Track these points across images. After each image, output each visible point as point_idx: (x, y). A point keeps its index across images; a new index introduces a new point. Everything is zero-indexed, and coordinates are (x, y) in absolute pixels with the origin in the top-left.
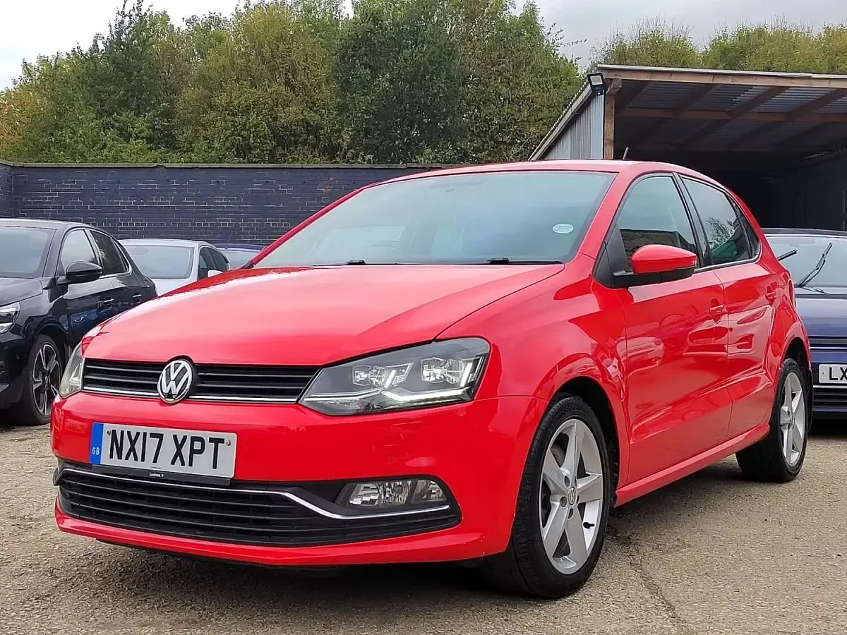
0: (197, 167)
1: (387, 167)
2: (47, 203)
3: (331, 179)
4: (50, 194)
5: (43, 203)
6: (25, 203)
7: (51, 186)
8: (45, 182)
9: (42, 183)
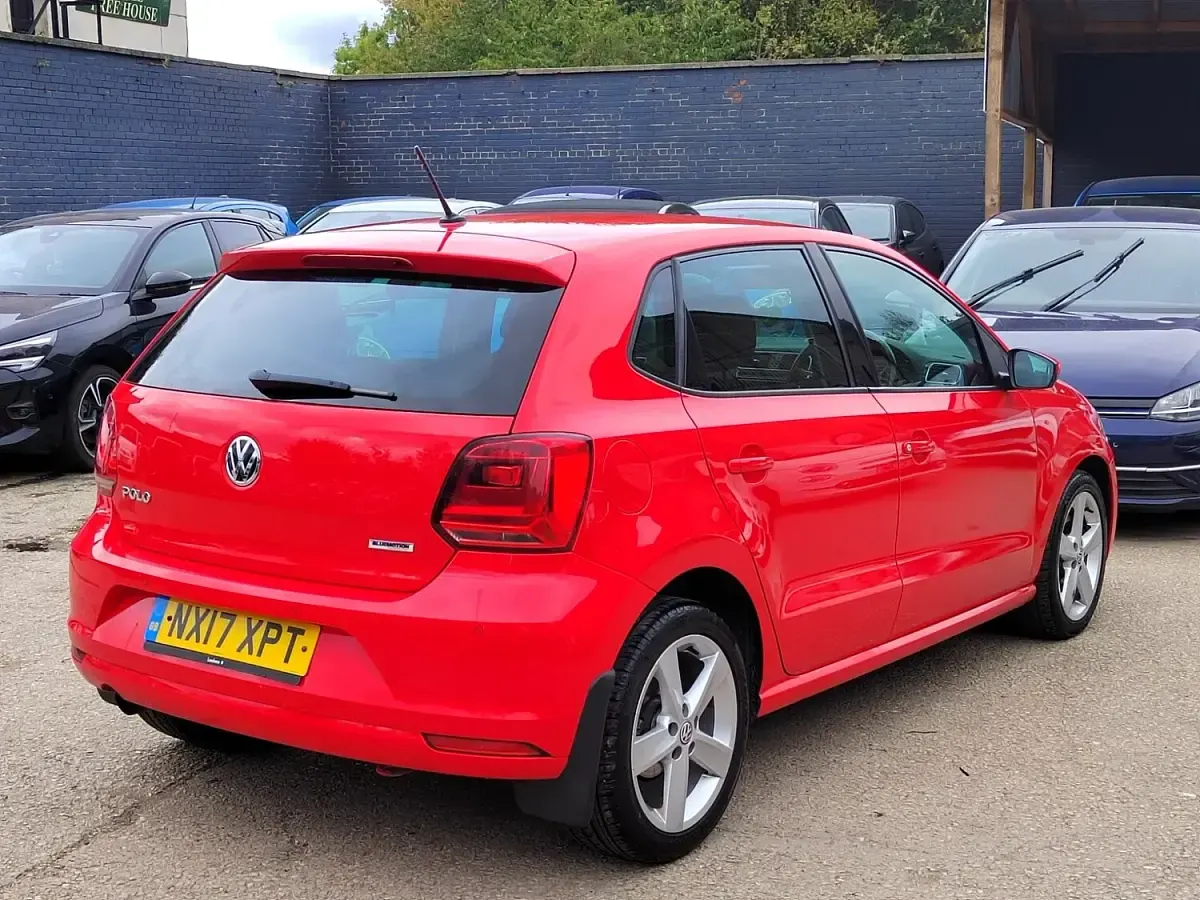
0: (559, 73)
1: (821, 62)
2: (372, 128)
3: (742, 83)
4: (375, 117)
5: (366, 129)
6: (345, 129)
7: (376, 105)
8: (368, 100)
9: (365, 101)
